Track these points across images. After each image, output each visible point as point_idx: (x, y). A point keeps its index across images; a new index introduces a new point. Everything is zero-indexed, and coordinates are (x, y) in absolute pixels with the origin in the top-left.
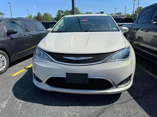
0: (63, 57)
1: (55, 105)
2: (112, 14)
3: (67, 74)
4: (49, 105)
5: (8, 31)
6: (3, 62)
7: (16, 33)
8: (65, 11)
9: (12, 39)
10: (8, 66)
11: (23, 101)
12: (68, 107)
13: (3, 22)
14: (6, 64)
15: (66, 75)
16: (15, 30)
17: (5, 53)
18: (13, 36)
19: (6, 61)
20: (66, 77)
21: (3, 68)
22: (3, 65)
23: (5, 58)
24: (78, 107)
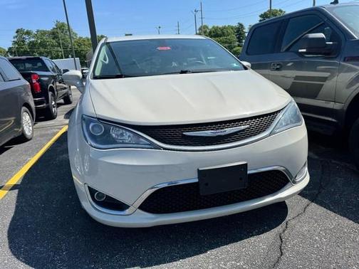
0: (185, 133)
3: (200, 172)
8: (37, 32)
12: (206, 254)
15: (197, 176)
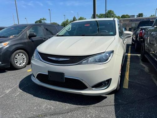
0: (48, 57)
1: (41, 98)
2: (153, 15)
3: (48, 71)
4: (37, 97)
5: (29, 35)
6: (23, 60)
7: (35, 36)
8: (100, 14)
9: (33, 41)
10: (27, 63)
11: (21, 91)
12: (50, 101)
13: (27, 27)
14: (25, 61)
16: (35, 34)
17: (25, 52)
18: (33, 39)
19: (25, 59)
20: (48, 74)
21: (23, 64)
22: (23, 62)
23: (25, 57)
24: (58, 103)
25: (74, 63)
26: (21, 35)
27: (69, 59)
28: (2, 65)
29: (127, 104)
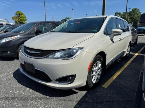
5: (36, 31)
20: (24, 64)
25: (43, 56)
26: (29, 31)
27: (39, 53)
28: (11, 54)
29: (93, 103)
